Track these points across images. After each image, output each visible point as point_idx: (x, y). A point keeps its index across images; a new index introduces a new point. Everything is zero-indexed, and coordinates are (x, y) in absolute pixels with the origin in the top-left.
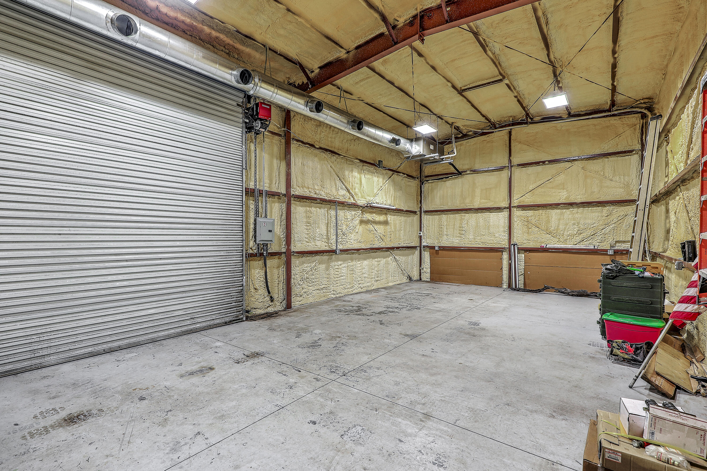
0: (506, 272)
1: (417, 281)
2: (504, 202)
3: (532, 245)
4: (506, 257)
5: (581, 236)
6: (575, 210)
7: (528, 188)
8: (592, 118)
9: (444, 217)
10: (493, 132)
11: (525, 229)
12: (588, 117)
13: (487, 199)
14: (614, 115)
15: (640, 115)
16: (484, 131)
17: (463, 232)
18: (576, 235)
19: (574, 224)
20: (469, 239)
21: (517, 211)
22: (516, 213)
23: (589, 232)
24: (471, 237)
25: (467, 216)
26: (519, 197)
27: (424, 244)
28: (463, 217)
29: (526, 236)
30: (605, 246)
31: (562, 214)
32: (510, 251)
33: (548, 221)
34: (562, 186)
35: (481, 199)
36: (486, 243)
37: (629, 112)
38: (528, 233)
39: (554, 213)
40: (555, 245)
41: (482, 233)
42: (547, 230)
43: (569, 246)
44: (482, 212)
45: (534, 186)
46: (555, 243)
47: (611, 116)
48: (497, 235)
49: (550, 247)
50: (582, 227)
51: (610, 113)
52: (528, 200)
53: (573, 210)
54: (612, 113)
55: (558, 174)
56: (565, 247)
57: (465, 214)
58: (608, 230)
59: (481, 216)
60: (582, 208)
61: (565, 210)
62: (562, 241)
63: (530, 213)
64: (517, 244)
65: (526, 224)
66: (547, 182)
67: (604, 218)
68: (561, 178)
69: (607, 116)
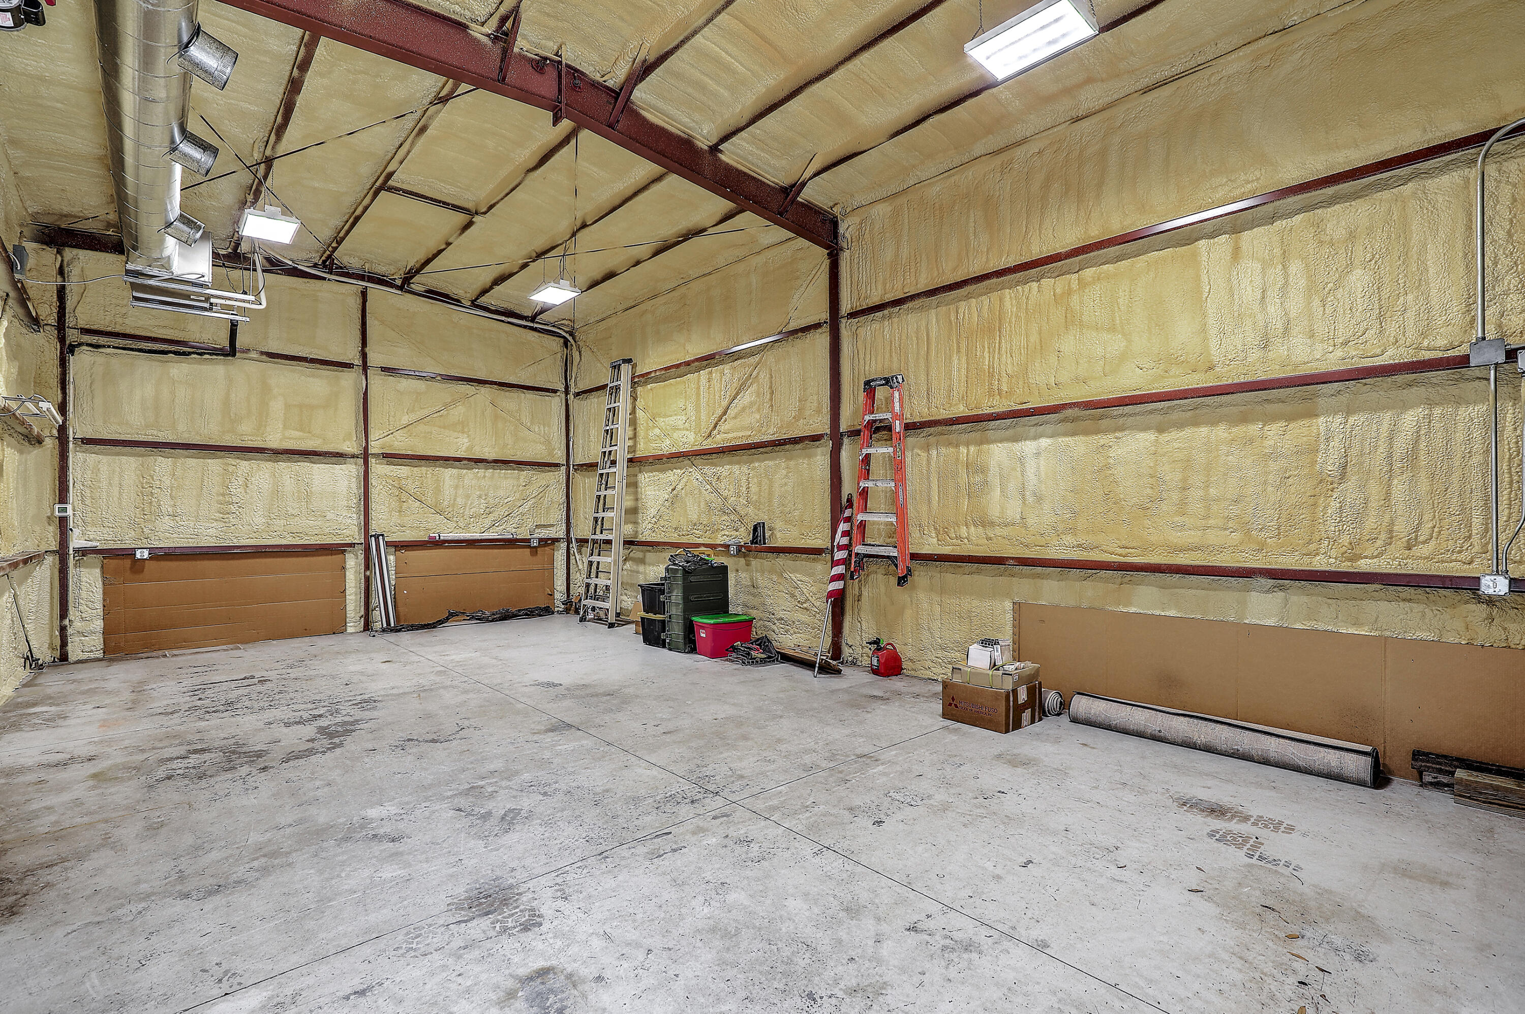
0: (353, 597)
1: (53, 664)
2: (348, 443)
3: (409, 536)
4: (353, 563)
5: (491, 517)
6: (481, 472)
7: (400, 420)
8: (509, 323)
9: (162, 464)
10: (324, 279)
11: (394, 504)
12: (503, 318)
13: (301, 430)
14: (535, 329)
15: (562, 340)
16: (299, 267)
17: (233, 508)
18: (483, 516)
19: (480, 497)
20: (250, 525)
21: (378, 466)
22: (378, 468)
23: (502, 511)
24: (257, 520)
25: (244, 466)
26: (381, 437)
27: (76, 541)
28: (231, 469)
29: (395, 518)
30: (523, 534)
31: (460, 477)
32: (367, 550)
33: (438, 490)
34: (461, 426)
35: (285, 427)
36: (301, 535)
37: (550, 331)
38: (400, 511)
39: (448, 474)
40: (451, 534)
41: (291, 511)
42: (436, 506)
43: (477, 536)
44: (289, 460)
45: (413, 417)
46: (450, 531)
47: (532, 328)
48: (330, 516)
49: (446, 538)
50: (492, 501)
51: (531, 325)
52: (401, 443)
53: (478, 472)
54: (536, 325)
55: (454, 402)
56: (471, 538)
57: (238, 461)
58: (527, 507)
59: (286, 469)
60: (491, 471)
61: (465, 471)
62: (462, 527)
63: (403, 471)
64: (383, 535)
65: (397, 494)
66: (435, 415)
67: (521, 488)
68: (458, 412)
69: (525, 327)
